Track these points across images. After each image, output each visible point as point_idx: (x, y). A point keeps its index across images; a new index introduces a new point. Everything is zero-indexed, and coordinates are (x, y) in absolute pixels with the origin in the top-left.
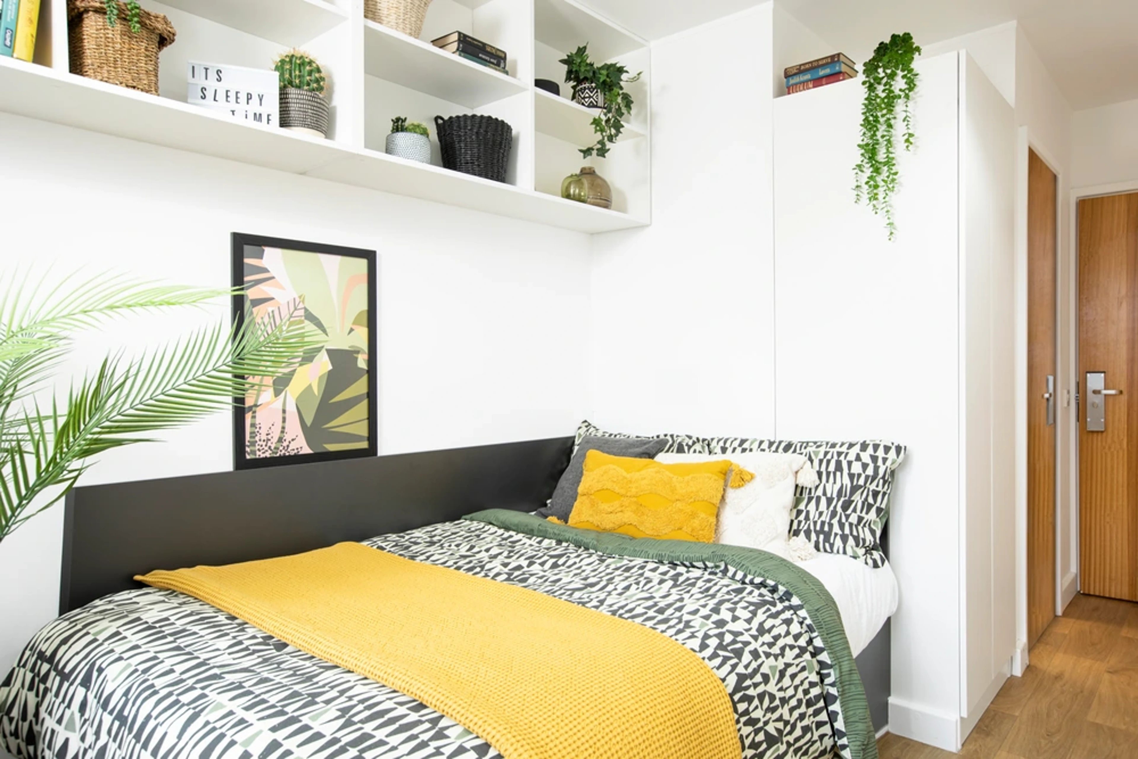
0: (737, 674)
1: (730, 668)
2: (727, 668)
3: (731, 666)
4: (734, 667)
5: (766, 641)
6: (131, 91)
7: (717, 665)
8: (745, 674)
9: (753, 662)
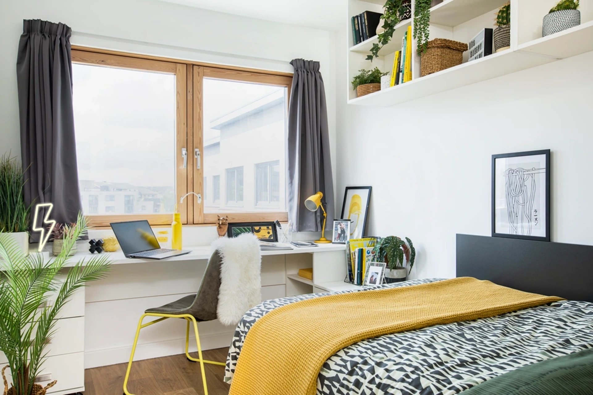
0: (337, 375)
1: (339, 369)
2: (338, 368)
3: (341, 370)
4: (341, 372)
5: (373, 390)
6: (431, 75)
7: (338, 363)
8: (340, 380)
9: (352, 384)
